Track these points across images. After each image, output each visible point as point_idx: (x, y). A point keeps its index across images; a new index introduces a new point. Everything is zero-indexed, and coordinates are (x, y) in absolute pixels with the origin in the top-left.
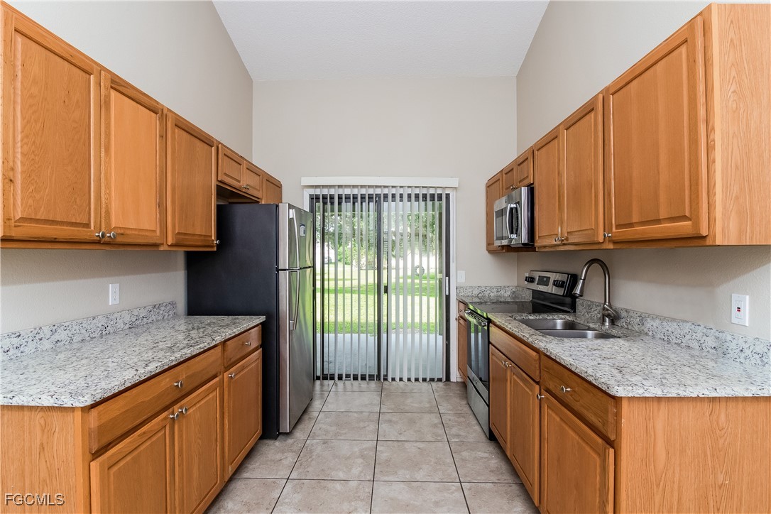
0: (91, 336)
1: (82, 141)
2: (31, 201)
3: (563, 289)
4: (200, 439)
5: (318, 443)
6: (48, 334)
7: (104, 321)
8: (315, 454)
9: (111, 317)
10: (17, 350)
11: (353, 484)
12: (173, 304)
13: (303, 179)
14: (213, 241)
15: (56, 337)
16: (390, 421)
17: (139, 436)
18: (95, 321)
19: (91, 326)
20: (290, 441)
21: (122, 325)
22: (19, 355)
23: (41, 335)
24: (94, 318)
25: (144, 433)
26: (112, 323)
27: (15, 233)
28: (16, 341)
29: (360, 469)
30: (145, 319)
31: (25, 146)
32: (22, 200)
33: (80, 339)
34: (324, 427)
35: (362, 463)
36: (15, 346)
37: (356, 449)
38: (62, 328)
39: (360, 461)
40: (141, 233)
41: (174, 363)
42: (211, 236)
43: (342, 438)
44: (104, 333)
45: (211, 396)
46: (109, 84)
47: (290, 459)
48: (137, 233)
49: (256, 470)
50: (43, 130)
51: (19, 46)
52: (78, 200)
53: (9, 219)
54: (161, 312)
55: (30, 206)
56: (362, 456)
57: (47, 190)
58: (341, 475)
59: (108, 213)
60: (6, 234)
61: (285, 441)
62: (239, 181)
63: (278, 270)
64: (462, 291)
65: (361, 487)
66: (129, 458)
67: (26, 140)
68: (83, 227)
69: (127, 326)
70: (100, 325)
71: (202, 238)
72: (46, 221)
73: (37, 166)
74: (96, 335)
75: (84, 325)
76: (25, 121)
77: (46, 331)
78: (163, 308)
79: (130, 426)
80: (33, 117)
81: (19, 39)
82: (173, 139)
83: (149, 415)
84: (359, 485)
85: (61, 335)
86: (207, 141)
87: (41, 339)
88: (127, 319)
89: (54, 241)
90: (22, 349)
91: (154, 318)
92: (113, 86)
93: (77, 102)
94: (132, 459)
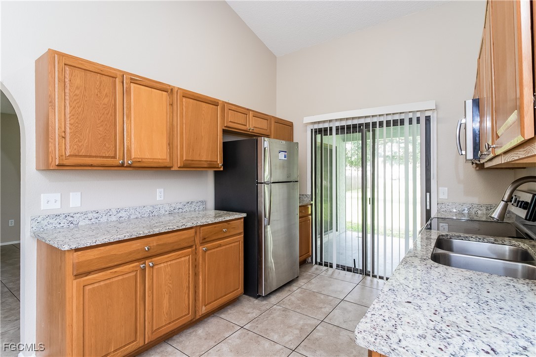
0: (142, 216)
1: (110, 114)
2: (75, 147)
3: (526, 211)
4: (171, 284)
5: (280, 309)
6: (115, 213)
7: (151, 209)
8: (271, 316)
9: (156, 207)
10: (96, 220)
11: (278, 347)
12: (203, 202)
13: (305, 118)
14: (218, 164)
15: (120, 215)
16: (345, 309)
17: (111, 273)
18: (145, 208)
19: (143, 211)
20: (265, 302)
21: (164, 212)
22: (97, 222)
23: (111, 213)
24: (144, 207)
25: (116, 272)
26: (156, 210)
27: (66, 162)
28: (96, 215)
29: (292, 338)
30: (180, 210)
31: (72, 120)
32: (70, 146)
33: (135, 217)
34: (293, 299)
35: (297, 334)
36: (95, 217)
37: (301, 322)
38: (123, 210)
39: (297, 332)
40: (154, 161)
41: (141, 235)
42: (217, 161)
43: (299, 311)
44: (151, 215)
45: (183, 259)
46: (129, 81)
47: (255, 313)
48: (152, 160)
49: (231, 315)
50: (83, 111)
51: (68, 72)
52: (107, 145)
53: (62, 156)
54: (193, 206)
55: (75, 149)
56: (301, 329)
57: (86, 141)
58: (275, 337)
59: (129, 151)
60: (60, 163)
61: (262, 301)
62: (245, 125)
63: (257, 183)
64: (443, 206)
65: (281, 351)
66: (102, 283)
67: (72, 117)
68: (112, 158)
69: (167, 213)
70: (148, 211)
71: (209, 162)
72: (85, 156)
73: (79, 129)
74: (145, 216)
75: (138, 210)
76: (72, 107)
77: (113, 212)
78: (194, 204)
79: (104, 266)
80: (77, 105)
81: (67, 68)
82: (182, 105)
83: (120, 262)
84: (282, 349)
85: (123, 214)
86: (214, 103)
87: (110, 215)
88: (167, 208)
89: (91, 166)
90: (99, 219)
91: (187, 209)
92: (132, 81)
93: (106, 94)
94: (105, 284)
